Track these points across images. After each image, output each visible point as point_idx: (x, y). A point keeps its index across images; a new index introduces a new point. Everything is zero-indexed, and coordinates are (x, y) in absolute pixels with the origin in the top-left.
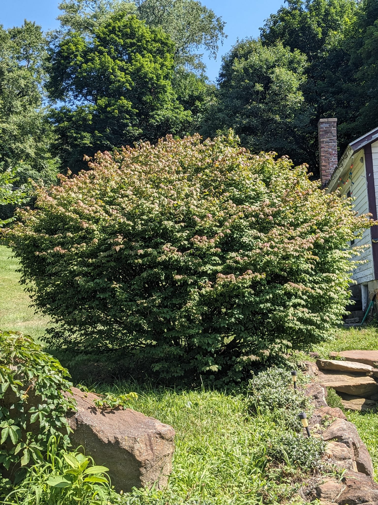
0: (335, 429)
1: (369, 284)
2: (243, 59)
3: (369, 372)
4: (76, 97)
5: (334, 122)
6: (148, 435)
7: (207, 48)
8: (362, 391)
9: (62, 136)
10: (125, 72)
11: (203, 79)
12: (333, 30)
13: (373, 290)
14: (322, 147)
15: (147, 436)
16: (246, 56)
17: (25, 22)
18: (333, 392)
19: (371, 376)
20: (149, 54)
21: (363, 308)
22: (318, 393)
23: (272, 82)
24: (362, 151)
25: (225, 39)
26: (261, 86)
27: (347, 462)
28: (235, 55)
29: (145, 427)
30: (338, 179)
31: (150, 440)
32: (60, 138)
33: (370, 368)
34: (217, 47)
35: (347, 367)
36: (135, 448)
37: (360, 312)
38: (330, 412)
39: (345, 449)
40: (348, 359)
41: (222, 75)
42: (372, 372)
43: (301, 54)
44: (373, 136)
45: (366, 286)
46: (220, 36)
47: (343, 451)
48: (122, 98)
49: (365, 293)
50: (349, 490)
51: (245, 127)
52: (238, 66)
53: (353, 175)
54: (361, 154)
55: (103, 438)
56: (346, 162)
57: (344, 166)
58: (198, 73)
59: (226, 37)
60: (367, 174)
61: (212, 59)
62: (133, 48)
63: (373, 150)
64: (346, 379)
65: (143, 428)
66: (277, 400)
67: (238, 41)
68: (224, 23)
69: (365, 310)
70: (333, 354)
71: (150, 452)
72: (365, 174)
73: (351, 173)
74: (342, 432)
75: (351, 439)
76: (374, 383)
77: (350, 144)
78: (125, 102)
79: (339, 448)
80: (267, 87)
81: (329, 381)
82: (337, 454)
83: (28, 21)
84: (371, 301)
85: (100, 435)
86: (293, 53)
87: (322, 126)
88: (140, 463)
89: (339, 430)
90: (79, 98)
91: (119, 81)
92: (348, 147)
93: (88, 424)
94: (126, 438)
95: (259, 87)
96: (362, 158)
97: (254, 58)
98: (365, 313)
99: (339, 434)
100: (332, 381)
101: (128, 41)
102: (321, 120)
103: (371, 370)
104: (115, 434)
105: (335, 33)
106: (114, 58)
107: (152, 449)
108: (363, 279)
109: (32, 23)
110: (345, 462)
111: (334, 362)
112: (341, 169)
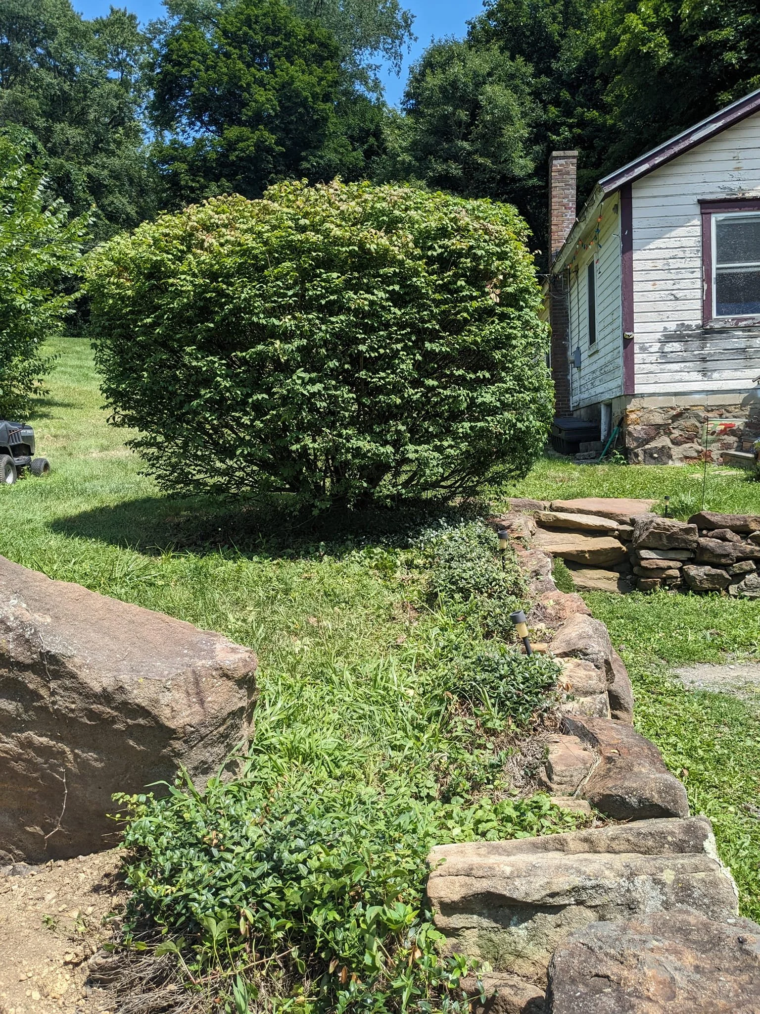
0: (574, 635)
1: (613, 401)
2: (440, 70)
3: (613, 530)
4: (191, 124)
5: (574, 157)
6: (194, 672)
7: (387, 56)
8: (602, 558)
9: (173, 185)
10: (264, 87)
11: (381, 105)
12: (574, 28)
13: (619, 410)
14: (554, 197)
15: (190, 675)
16: (444, 66)
17: (112, 10)
18: (560, 561)
19: (615, 537)
20: (301, 60)
21: (602, 437)
22: (541, 567)
23: (481, 107)
24: (617, 195)
25: (412, 42)
26: (466, 115)
27: (598, 700)
28: (429, 64)
29: (191, 653)
30: (577, 243)
31: (197, 683)
32: (169, 188)
33: (613, 524)
34: (401, 55)
35: (580, 524)
36: (162, 702)
37: (598, 443)
38: (562, 601)
39: (593, 674)
40: (581, 511)
41: (408, 95)
42: (617, 530)
43: (526, 65)
44: (636, 170)
45: (609, 406)
46: (406, 38)
47: (590, 678)
48: (261, 127)
49: (606, 415)
50: (609, 770)
51: (441, 176)
52: (433, 81)
53: (601, 234)
54: (616, 199)
55: (88, 681)
56: (592, 212)
57: (588, 220)
58: (372, 96)
59: (415, 40)
60: (623, 232)
61: (393, 74)
62: (276, 50)
63: (635, 194)
64: (577, 541)
65: (187, 655)
66: (473, 582)
67: (432, 41)
68: (413, 16)
69: (606, 441)
70: (558, 503)
71: (197, 707)
72: (619, 231)
73: (598, 231)
74: (586, 640)
75: (602, 654)
76: (620, 548)
77: (601, 182)
78: (266, 134)
79: (582, 673)
80: (473, 116)
81: (551, 543)
82: (580, 685)
83: (116, 8)
84: (615, 428)
85: (84, 675)
86: (513, 61)
87: (555, 162)
88: (174, 731)
89: (581, 637)
90: (197, 128)
91: (256, 101)
92: (597, 186)
93: (53, 652)
94: (141, 680)
95: (463, 115)
96: (616, 206)
97: (456, 69)
98: (604, 445)
99: (580, 645)
100: (557, 543)
101: (270, 38)
102: (555, 153)
103: (615, 527)
104: (119, 670)
105: (578, 32)
106: (249, 66)
107: (202, 702)
108: (606, 394)
109: (123, 10)
110: (595, 699)
111: (562, 516)
112: (583, 226)
